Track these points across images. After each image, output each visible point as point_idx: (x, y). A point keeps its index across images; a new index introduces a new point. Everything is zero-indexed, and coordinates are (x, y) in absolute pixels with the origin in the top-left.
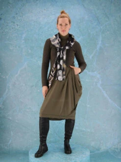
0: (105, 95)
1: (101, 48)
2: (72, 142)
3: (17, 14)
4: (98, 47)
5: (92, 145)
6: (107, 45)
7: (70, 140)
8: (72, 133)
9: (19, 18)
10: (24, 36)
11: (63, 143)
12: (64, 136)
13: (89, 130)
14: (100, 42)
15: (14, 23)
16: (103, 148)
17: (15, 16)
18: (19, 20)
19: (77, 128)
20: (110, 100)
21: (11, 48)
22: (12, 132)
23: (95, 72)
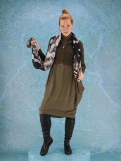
0: (107, 95)
1: (102, 48)
2: (72, 142)
3: (16, 13)
4: (99, 46)
5: (92, 145)
6: (108, 44)
7: (70, 140)
8: (72, 134)
9: (18, 17)
10: (23, 35)
11: (63, 143)
12: (64, 137)
13: (90, 131)
14: (101, 42)
15: (13, 22)
16: (104, 149)
17: (15, 15)
18: (18, 19)
19: (77, 128)
20: (111, 100)
21: (10, 48)
22: (11, 133)
23: (96, 72)
